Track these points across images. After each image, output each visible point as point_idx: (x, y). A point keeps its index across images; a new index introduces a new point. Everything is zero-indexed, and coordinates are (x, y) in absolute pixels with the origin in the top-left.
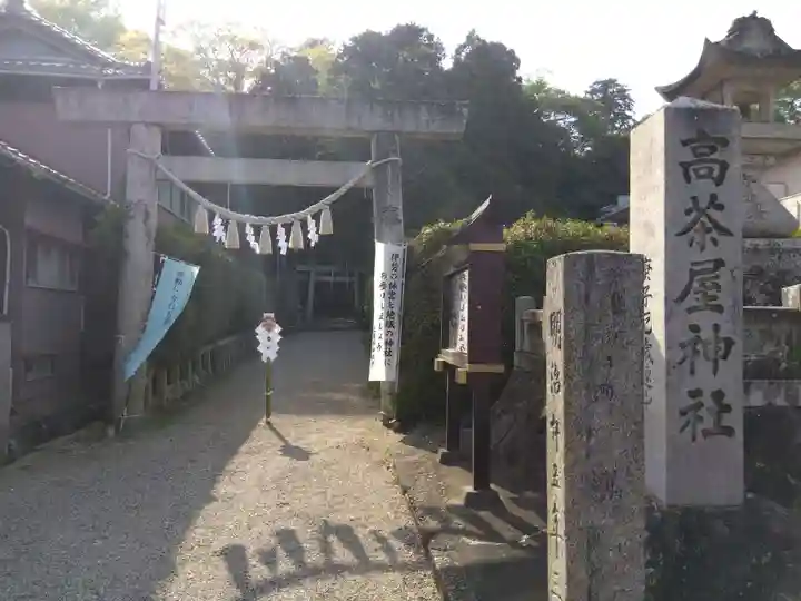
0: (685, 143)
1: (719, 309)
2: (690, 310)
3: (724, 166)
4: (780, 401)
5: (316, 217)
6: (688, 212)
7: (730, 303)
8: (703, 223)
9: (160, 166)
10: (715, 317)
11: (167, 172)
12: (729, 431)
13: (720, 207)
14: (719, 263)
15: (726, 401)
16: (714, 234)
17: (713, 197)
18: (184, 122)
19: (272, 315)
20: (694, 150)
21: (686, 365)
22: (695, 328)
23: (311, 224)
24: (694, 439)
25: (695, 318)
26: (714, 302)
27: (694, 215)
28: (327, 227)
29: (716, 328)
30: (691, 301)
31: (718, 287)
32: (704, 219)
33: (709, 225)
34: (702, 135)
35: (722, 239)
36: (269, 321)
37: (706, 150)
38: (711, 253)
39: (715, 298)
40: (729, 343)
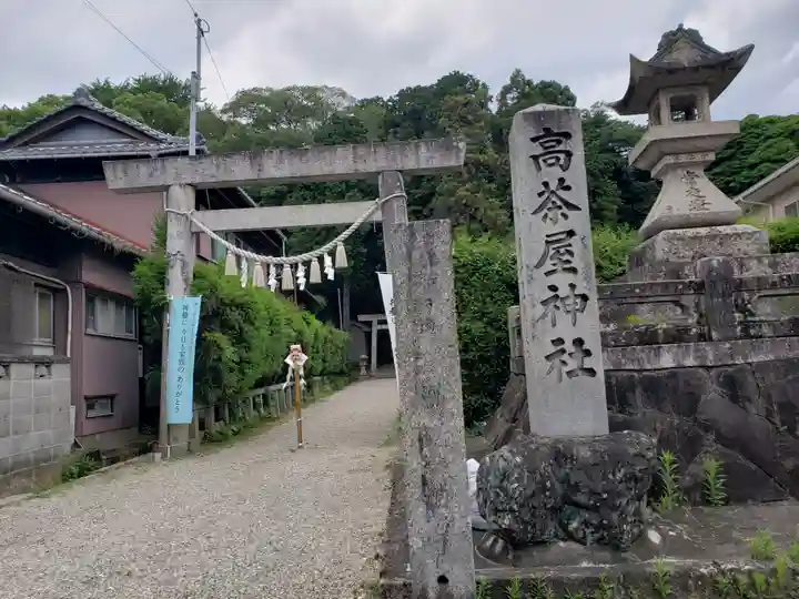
0: (534, 140)
1: (574, 270)
2: (548, 274)
3: (569, 154)
4: (690, 362)
5: (332, 254)
6: (540, 195)
7: (582, 265)
8: (553, 202)
9: (194, 220)
10: (570, 278)
11: (201, 225)
12: (591, 372)
13: (568, 188)
14: (571, 233)
15: (586, 346)
16: (565, 210)
17: (561, 180)
18: (213, 180)
19: (298, 346)
20: (541, 144)
21: (549, 319)
22: (553, 288)
23: (328, 260)
24: (560, 380)
25: (553, 280)
26: (568, 266)
27: (546, 195)
28: (342, 261)
29: (572, 286)
30: (548, 266)
31: (571, 253)
32: (554, 199)
33: (559, 203)
34: (548, 132)
35: (571, 213)
36: (295, 353)
37: (553, 144)
38: (563, 226)
39: (568, 262)
40: (584, 298)
